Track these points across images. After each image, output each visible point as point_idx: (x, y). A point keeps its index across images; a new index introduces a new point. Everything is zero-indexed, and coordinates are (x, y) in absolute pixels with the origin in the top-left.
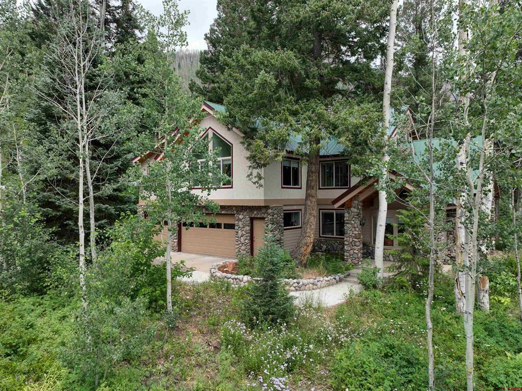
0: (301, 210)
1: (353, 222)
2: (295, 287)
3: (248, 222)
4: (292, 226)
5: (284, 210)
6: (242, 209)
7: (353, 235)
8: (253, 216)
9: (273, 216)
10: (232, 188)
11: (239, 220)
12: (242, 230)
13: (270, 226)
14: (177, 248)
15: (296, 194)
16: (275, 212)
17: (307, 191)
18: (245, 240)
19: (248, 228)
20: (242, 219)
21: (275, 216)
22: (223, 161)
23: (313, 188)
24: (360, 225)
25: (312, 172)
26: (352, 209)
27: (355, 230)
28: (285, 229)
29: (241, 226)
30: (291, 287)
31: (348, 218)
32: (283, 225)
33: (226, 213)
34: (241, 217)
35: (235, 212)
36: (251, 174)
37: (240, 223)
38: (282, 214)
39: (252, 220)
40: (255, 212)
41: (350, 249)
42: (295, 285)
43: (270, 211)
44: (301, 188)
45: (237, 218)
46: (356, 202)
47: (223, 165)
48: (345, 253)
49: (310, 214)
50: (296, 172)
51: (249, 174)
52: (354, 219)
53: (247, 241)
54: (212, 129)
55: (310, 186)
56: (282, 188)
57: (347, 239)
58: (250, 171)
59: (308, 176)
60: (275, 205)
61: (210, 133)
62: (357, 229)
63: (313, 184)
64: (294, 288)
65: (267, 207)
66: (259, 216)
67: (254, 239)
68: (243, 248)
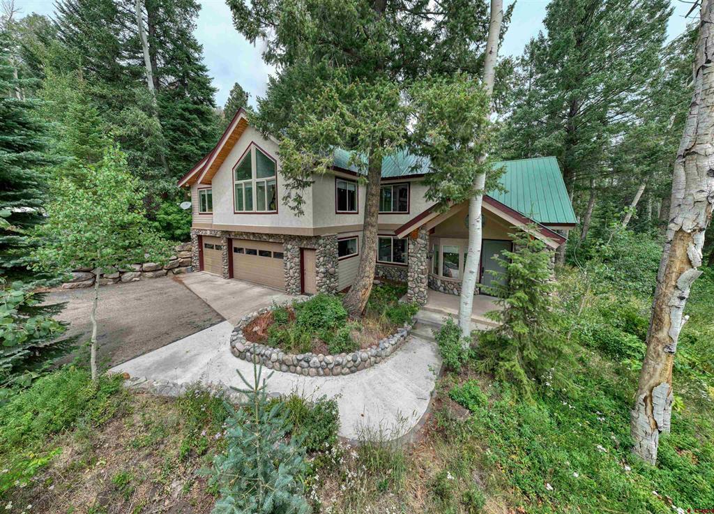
0: (357, 236)
1: (419, 255)
2: (349, 368)
3: (297, 253)
4: (348, 254)
5: (339, 239)
6: (290, 238)
7: (419, 270)
8: (302, 246)
9: (325, 247)
10: (277, 213)
11: (287, 250)
12: (292, 262)
13: (321, 259)
14: (228, 275)
15: (352, 220)
16: (328, 242)
17: (365, 218)
18: (294, 272)
19: (297, 260)
20: (291, 250)
21: (328, 247)
22: (268, 181)
23: (373, 216)
24: (427, 258)
25: (373, 195)
26: (419, 240)
27: (422, 265)
28: (340, 260)
29: (290, 257)
30: (343, 368)
31: (412, 251)
32: (337, 255)
33: (274, 241)
34: (289, 247)
35: (283, 241)
36: (289, 196)
37: (289, 254)
38: (337, 244)
39: (302, 250)
40: (305, 242)
41: (414, 286)
42: (349, 365)
43: (321, 241)
44: (358, 213)
45: (285, 248)
46: (424, 232)
47: (267, 186)
48: (409, 291)
49: (370, 248)
50: (353, 195)
51: (286, 195)
52: (420, 252)
53: (296, 274)
54: (254, 144)
55: (370, 212)
56: (337, 213)
57: (412, 275)
58: (288, 191)
59: (367, 199)
60: (328, 234)
61: (253, 148)
62: (424, 264)
63: (373, 209)
64: (348, 370)
65: (318, 238)
66: (309, 247)
67: (305, 272)
68: (292, 281)
